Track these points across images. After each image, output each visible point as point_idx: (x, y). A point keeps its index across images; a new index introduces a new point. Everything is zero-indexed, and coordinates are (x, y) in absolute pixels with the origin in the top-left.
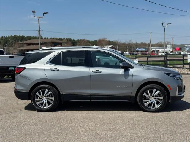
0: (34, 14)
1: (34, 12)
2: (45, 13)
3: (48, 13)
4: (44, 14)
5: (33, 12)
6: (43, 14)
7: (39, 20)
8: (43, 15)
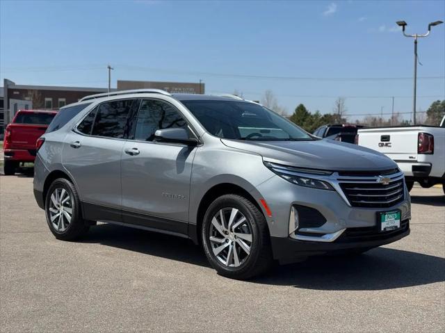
0: (404, 30)
1: (403, 24)
2: (434, 24)
3: (441, 22)
4: (431, 27)
5: (400, 25)
6: (430, 25)
7: (416, 43)
8: (429, 29)
